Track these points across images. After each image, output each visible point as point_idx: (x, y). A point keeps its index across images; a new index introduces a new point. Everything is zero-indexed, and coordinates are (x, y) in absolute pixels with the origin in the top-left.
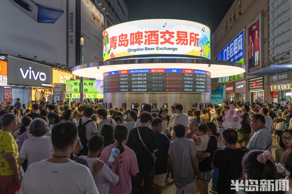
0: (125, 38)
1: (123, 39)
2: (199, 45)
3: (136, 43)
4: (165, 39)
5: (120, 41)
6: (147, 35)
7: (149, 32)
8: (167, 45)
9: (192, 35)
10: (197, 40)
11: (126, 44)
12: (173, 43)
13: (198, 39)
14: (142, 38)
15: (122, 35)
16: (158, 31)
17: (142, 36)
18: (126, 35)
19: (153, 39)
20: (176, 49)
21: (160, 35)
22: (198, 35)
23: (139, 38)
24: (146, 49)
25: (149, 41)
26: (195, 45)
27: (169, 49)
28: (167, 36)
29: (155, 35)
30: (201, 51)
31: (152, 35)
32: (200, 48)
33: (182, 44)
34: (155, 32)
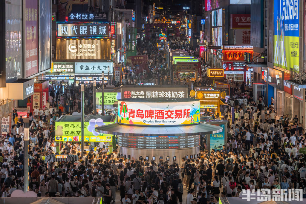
0: (141, 113)
1: (140, 113)
2: (190, 116)
3: (149, 117)
4: (168, 115)
5: (137, 114)
6: (156, 112)
7: (158, 111)
8: (169, 119)
9: (185, 111)
10: (188, 114)
11: (142, 117)
12: (172, 118)
13: (189, 112)
14: (153, 114)
15: (139, 110)
16: (163, 111)
17: (153, 113)
18: (142, 111)
19: (160, 115)
20: (175, 121)
21: (165, 113)
22: (189, 110)
23: (151, 114)
24: (156, 121)
25: (158, 116)
26: (187, 117)
27: (170, 122)
28: (169, 114)
29: (161, 113)
30: (191, 120)
31: (159, 113)
32: (190, 118)
33: (178, 118)
34: (162, 111)
